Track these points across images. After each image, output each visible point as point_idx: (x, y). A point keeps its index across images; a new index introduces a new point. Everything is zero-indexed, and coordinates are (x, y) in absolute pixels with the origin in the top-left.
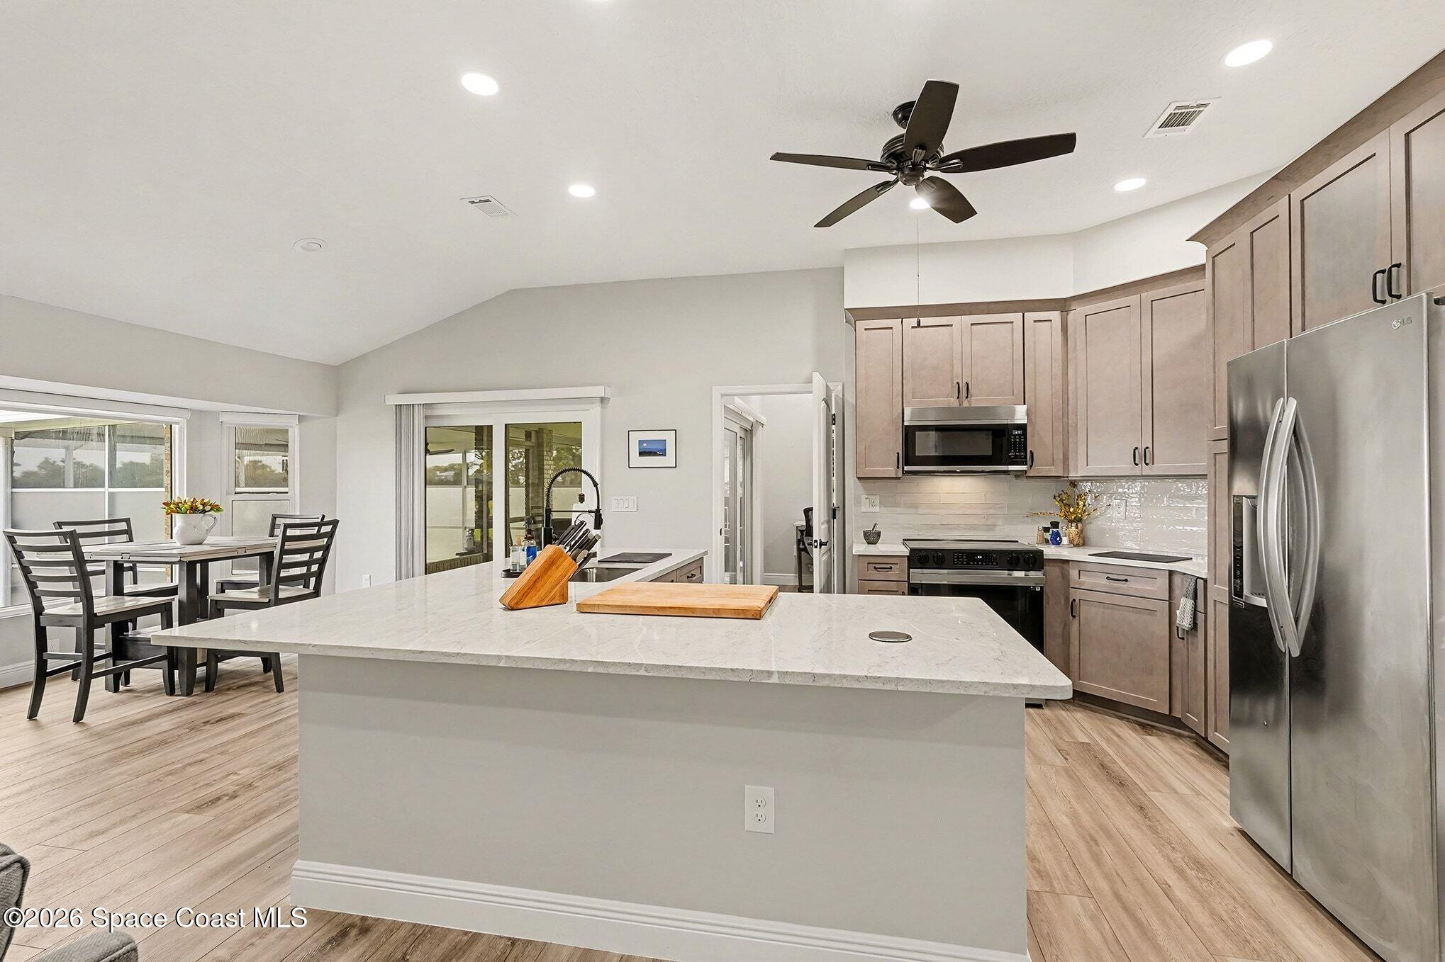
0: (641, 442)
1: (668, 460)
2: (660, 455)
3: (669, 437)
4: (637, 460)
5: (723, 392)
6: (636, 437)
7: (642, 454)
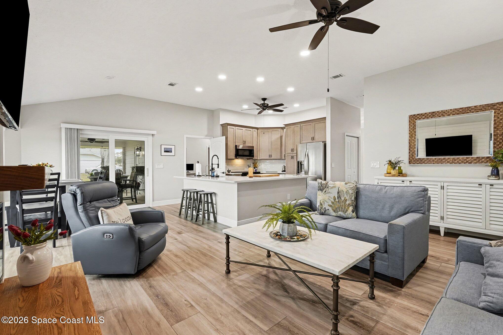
0: (165, 148)
1: (173, 153)
2: (170, 152)
3: (173, 147)
4: (163, 153)
5: (187, 137)
6: (163, 147)
7: (165, 152)
